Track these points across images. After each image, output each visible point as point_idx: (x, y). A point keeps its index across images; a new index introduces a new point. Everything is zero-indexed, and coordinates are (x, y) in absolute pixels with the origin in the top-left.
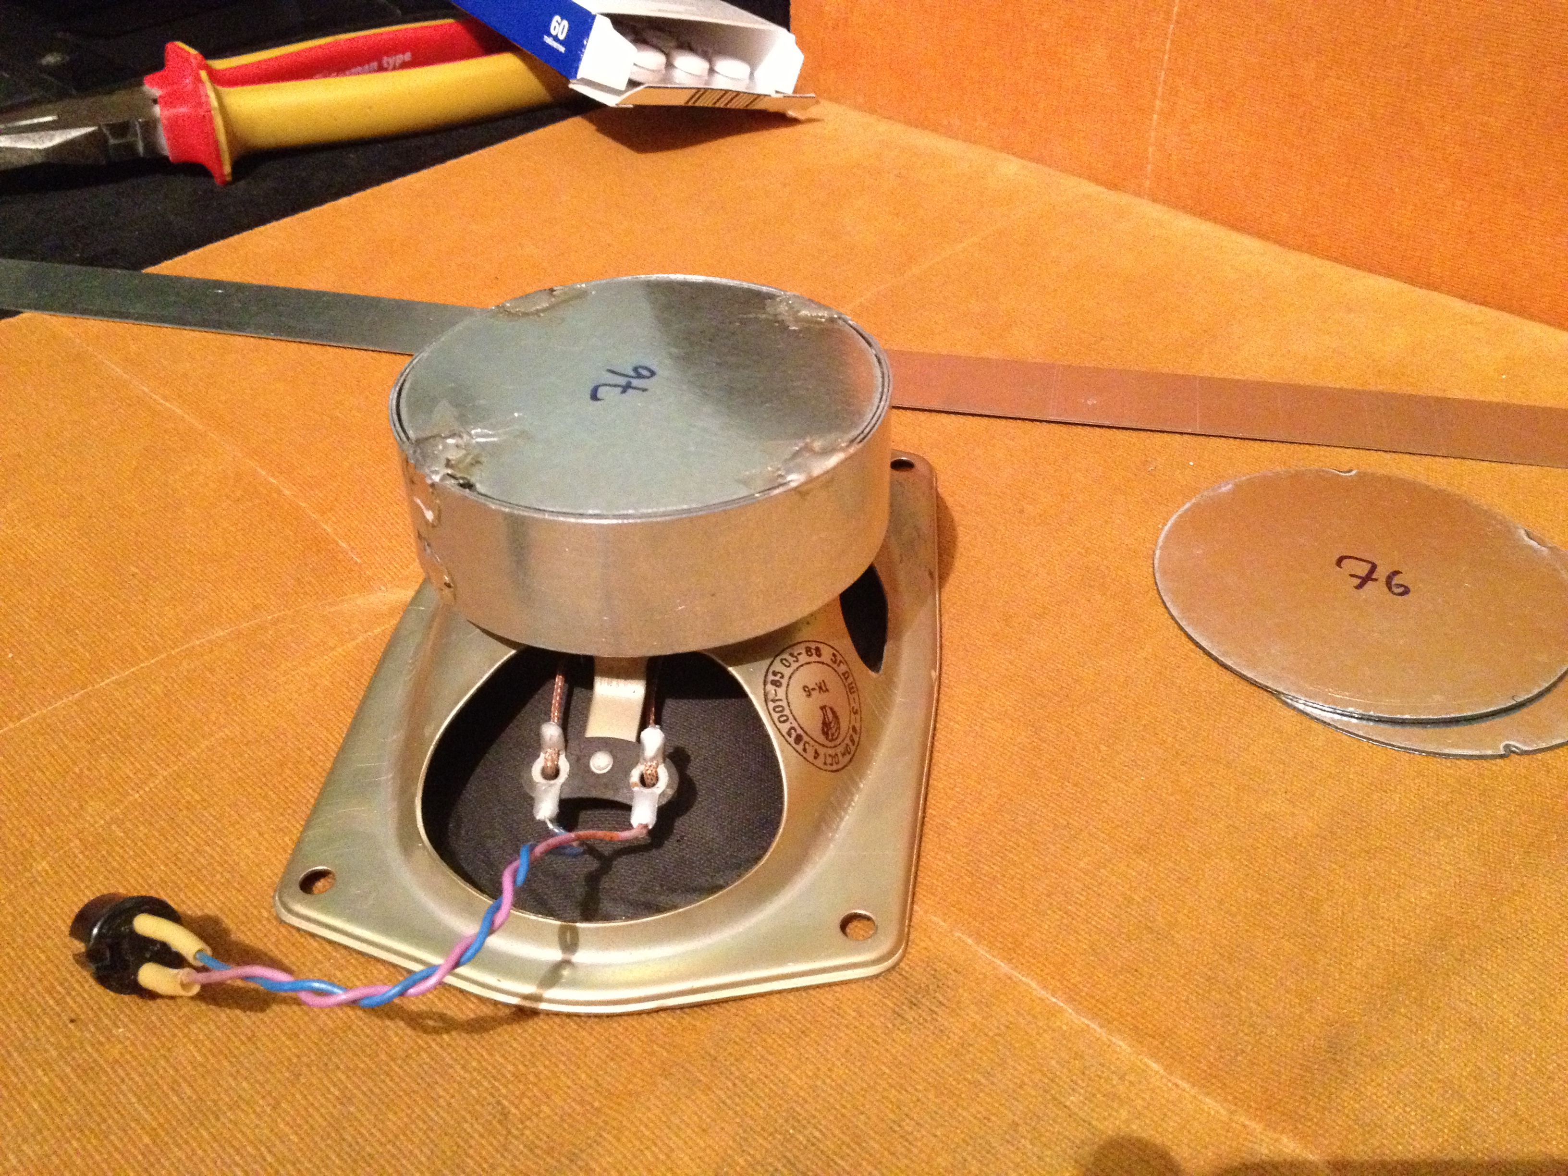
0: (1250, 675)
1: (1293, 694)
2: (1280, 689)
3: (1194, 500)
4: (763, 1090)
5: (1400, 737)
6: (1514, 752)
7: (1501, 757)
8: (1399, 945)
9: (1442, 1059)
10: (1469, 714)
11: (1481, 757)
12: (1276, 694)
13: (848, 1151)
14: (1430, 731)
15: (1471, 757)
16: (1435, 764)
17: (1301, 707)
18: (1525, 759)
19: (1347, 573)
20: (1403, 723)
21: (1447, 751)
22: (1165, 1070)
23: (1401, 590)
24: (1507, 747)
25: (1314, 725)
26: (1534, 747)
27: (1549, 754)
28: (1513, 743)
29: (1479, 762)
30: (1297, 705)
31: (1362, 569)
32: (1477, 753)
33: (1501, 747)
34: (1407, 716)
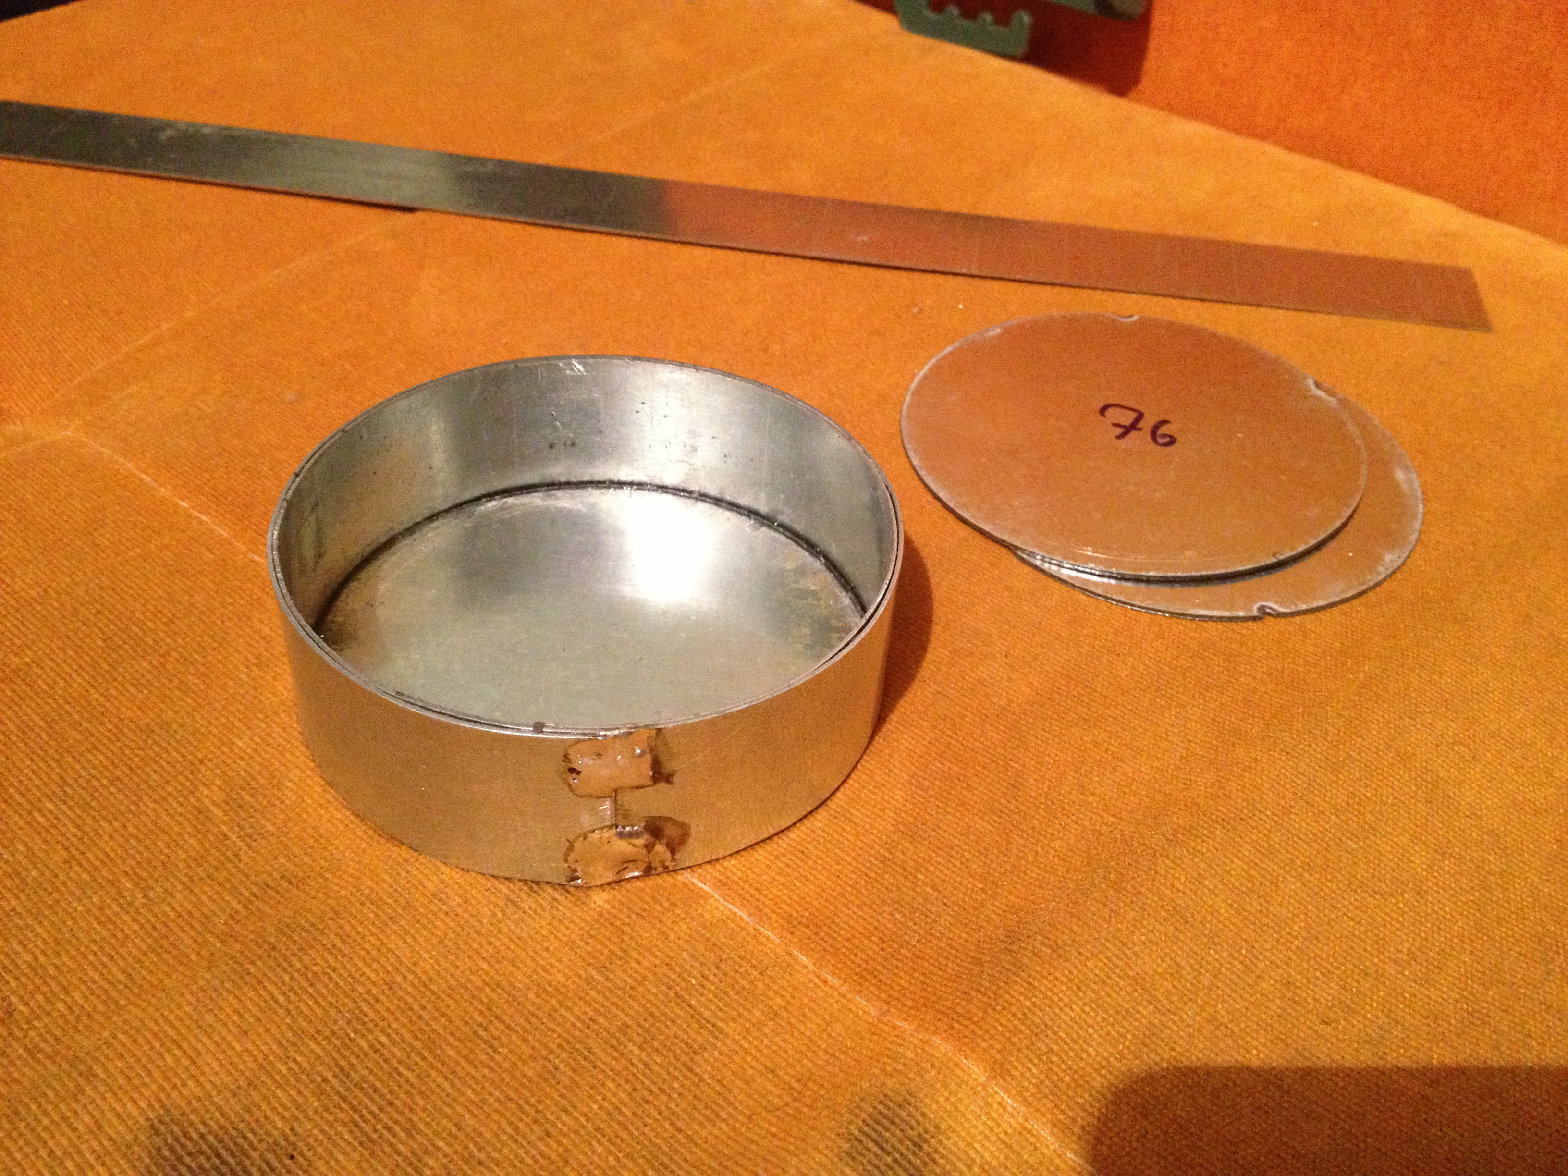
0: (987, 528)
1: (1030, 549)
2: (1018, 544)
3: (957, 344)
4: (326, 986)
5: (1141, 595)
6: (1269, 614)
7: (1254, 619)
8: (1107, 824)
9: (1135, 953)
10: (1223, 571)
11: (1230, 619)
12: (1012, 549)
13: (418, 1059)
14: (1178, 589)
15: (1220, 619)
16: (1177, 627)
17: (1038, 563)
18: (1282, 622)
19: (1109, 422)
20: (1148, 581)
21: (1192, 612)
22: (814, 964)
23: (1167, 440)
24: (1262, 609)
25: (1051, 583)
26: (1293, 609)
27: (1309, 618)
28: (1269, 604)
29: (1229, 624)
30: (1032, 560)
31: (1127, 418)
32: (1227, 614)
33: (1255, 609)
34: (1152, 573)
